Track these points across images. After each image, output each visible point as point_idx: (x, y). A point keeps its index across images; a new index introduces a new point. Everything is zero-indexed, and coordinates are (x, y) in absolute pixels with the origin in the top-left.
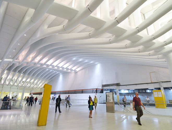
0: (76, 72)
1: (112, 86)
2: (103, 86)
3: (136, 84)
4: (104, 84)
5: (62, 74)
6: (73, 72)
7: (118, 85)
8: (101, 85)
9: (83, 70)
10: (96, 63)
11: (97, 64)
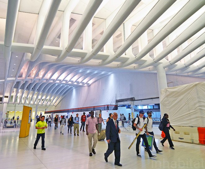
0: (89, 86)
1: (126, 101)
2: (117, 101)
3: (152, 98)
4: (118, 99)
5: (75, 88)
6: (86, 85)
7: (132, 99)
8: (115, 101)
9: (96, 83)
10: (109, 73)
11: (110, 75)
